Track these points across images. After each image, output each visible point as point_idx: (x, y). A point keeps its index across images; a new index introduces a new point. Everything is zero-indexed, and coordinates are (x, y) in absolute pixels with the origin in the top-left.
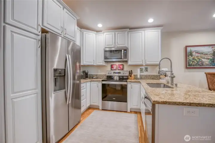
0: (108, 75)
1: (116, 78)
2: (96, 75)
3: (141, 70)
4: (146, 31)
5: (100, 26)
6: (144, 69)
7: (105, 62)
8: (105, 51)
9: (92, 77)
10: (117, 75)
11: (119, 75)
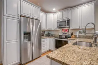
0: (60, 35)
1: (64, 37)
2: (55, 35)
3: (80, 32)
4: (82, 7)
5: (54, 9)
6: (82, 32)
7: (58, 28)
8: (57, 22)
9: (52, 36)
10: (64, 35)
11: (66, 35)
